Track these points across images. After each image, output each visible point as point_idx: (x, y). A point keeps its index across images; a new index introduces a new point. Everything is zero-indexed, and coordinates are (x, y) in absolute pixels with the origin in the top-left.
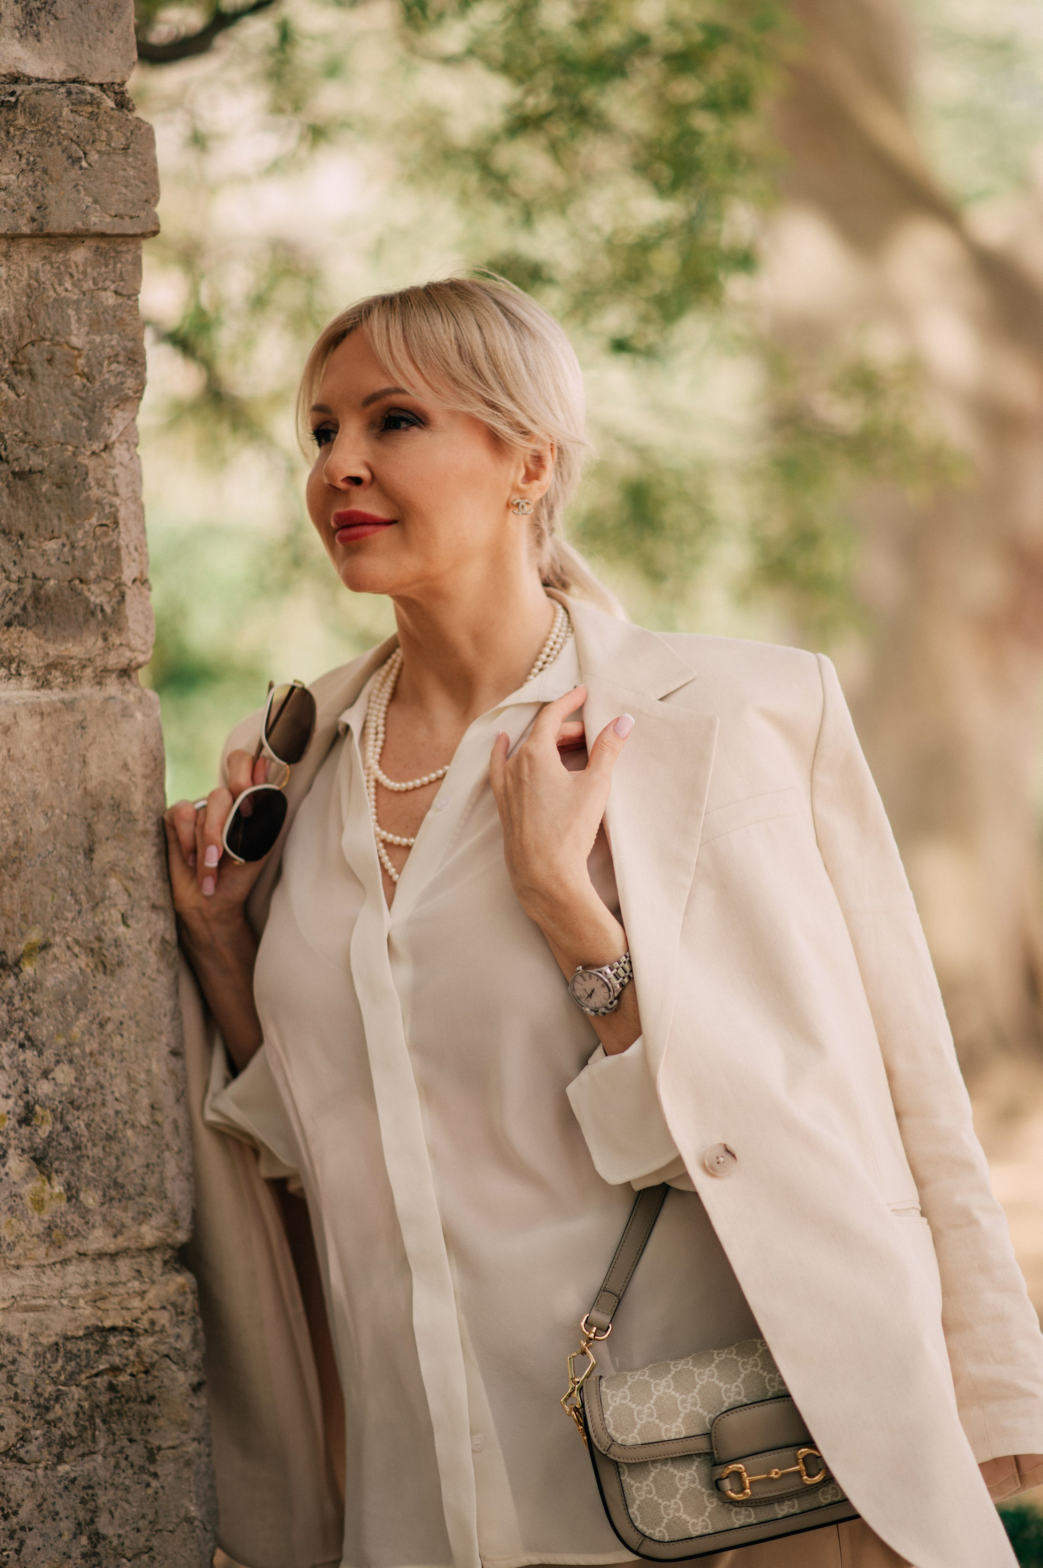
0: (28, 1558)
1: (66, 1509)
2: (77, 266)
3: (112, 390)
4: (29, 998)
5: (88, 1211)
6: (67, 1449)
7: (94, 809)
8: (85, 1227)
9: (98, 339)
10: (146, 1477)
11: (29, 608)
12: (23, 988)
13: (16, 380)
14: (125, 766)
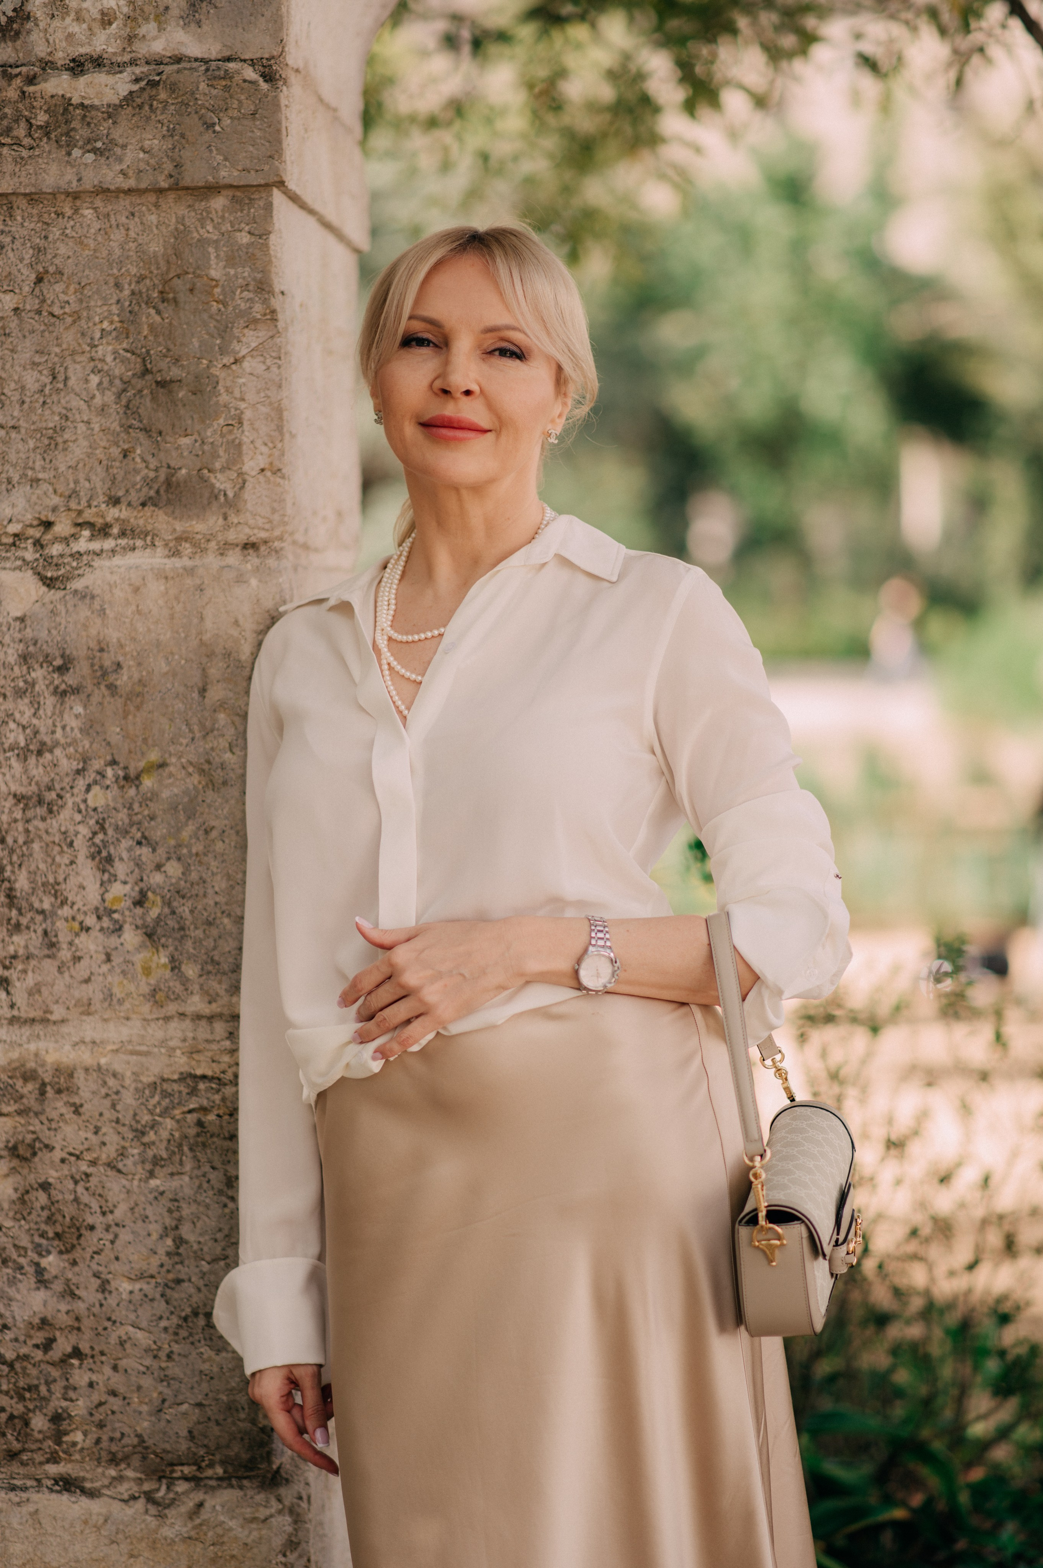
0: (120, 1249)
1: (155, 1214)
2: (217, 212)
3: (241, 314)
4: (147, 805)
5: (188, 980)
6: (158, 1167)
7: (208, 656)
8: (185, 993)
9: (232, 272)
10: (224, 1199)
11: (162, 492)
12: (142, 798)
13: (161, 307)
14: (236, 623)
